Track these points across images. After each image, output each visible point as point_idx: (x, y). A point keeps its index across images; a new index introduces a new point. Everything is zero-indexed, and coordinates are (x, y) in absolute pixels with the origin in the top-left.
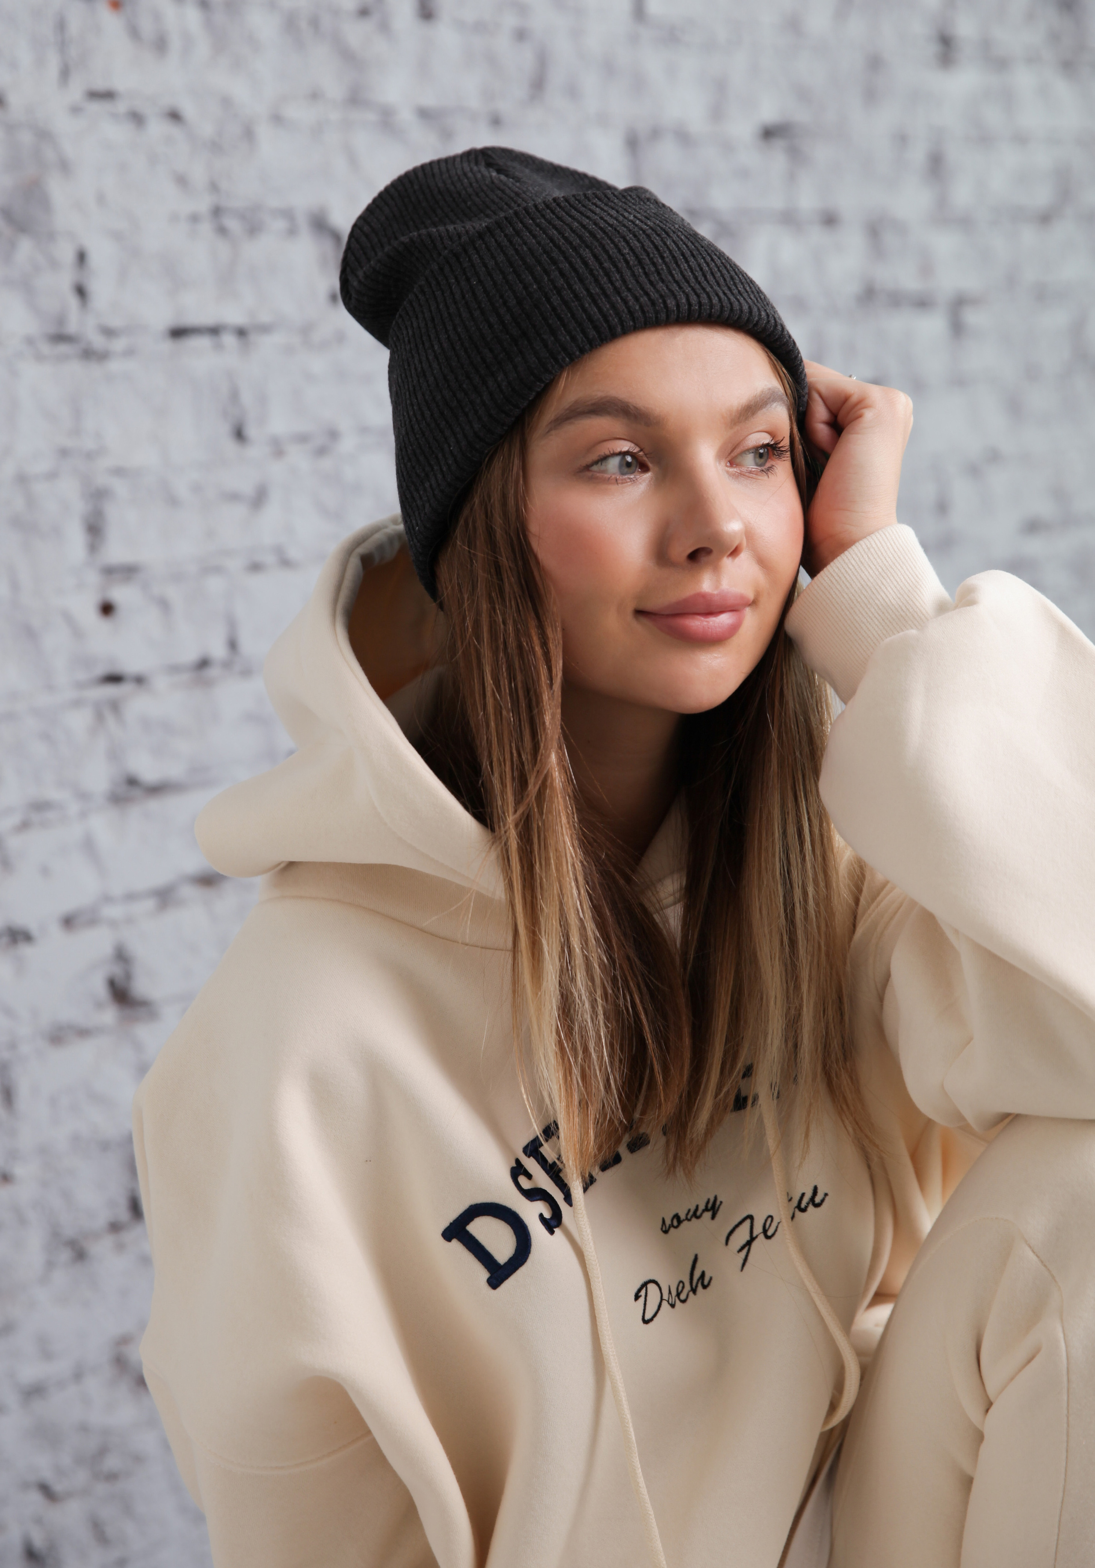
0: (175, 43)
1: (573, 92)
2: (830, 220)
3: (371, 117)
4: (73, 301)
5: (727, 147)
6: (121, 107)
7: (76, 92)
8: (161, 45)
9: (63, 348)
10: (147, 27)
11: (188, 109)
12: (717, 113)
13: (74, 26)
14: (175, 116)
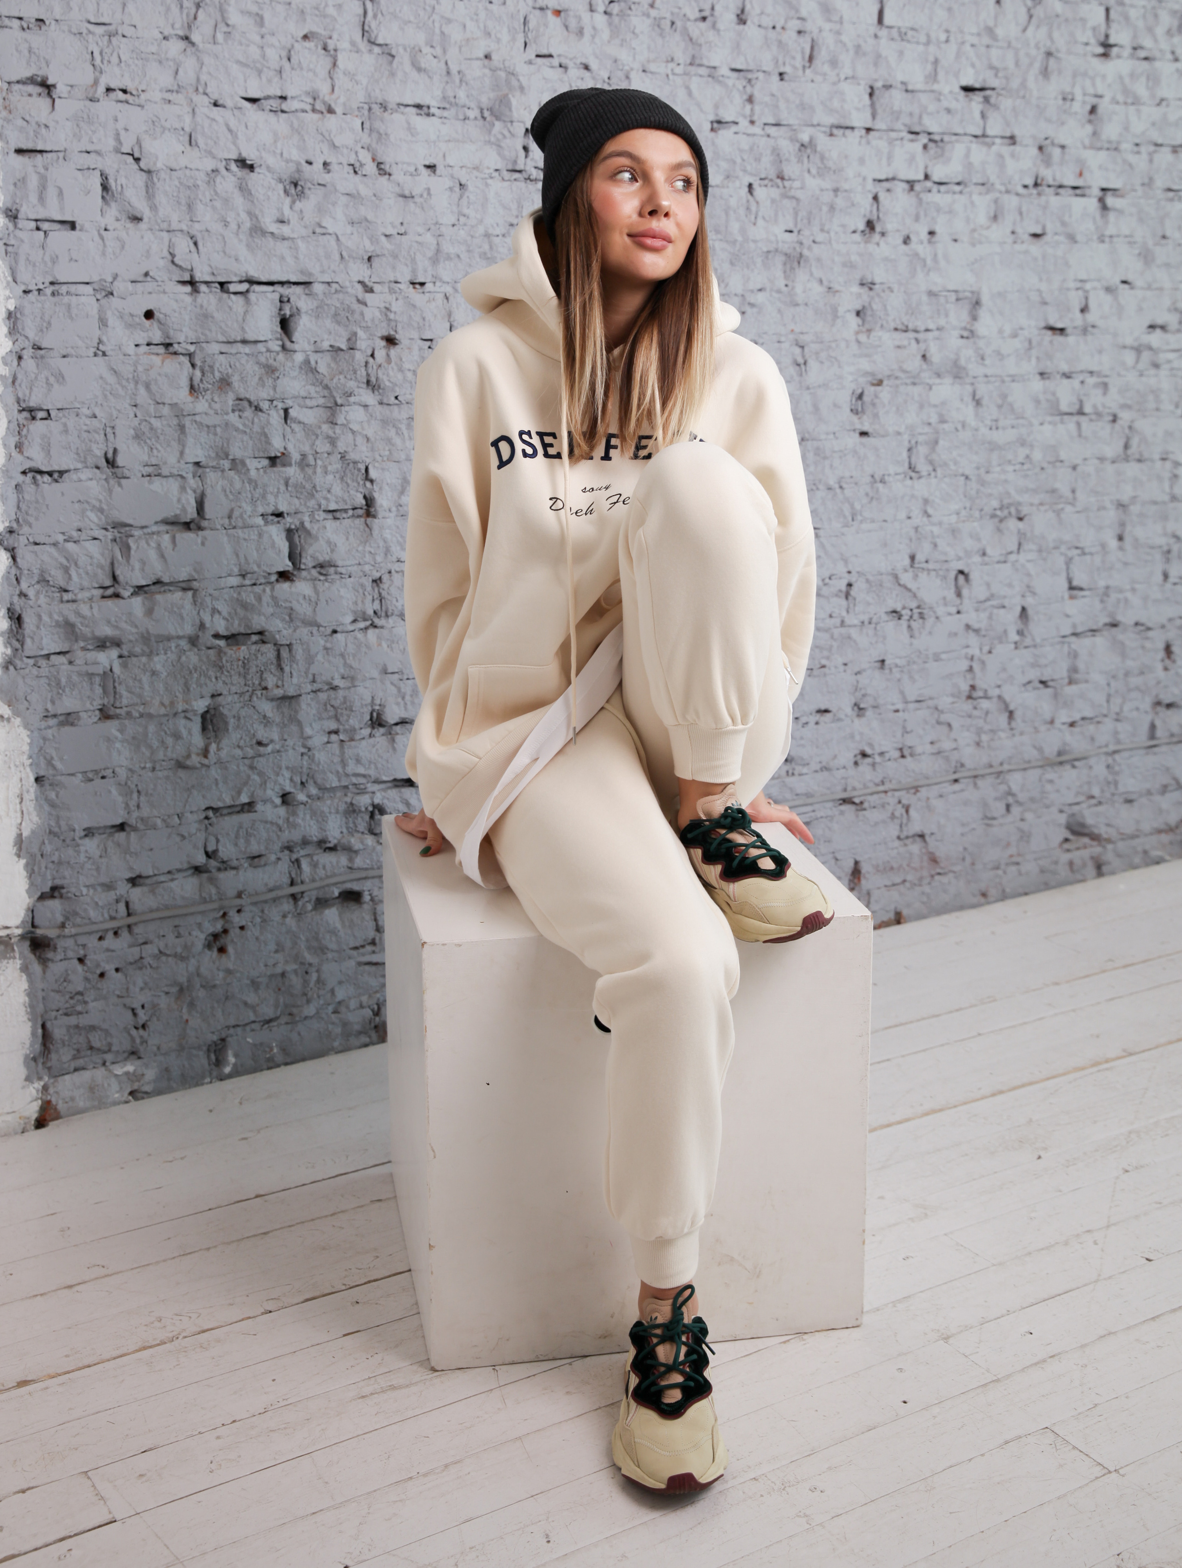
0: (588, 31)
1: (834, 63)
2: (1012, 140)
3: (703, 71)
4: (522, 153)
5: (938, 96)
6: (555, 62)
7: (531, 53)
8: (580, 32)
9: (516, 175)
10: (573, 23)
11: (593, 66)
12: (933, 77)
13: (532, 24)
14: (587, 68)
